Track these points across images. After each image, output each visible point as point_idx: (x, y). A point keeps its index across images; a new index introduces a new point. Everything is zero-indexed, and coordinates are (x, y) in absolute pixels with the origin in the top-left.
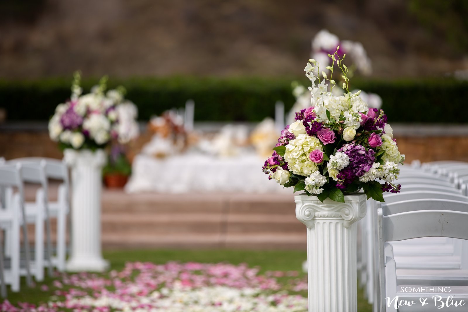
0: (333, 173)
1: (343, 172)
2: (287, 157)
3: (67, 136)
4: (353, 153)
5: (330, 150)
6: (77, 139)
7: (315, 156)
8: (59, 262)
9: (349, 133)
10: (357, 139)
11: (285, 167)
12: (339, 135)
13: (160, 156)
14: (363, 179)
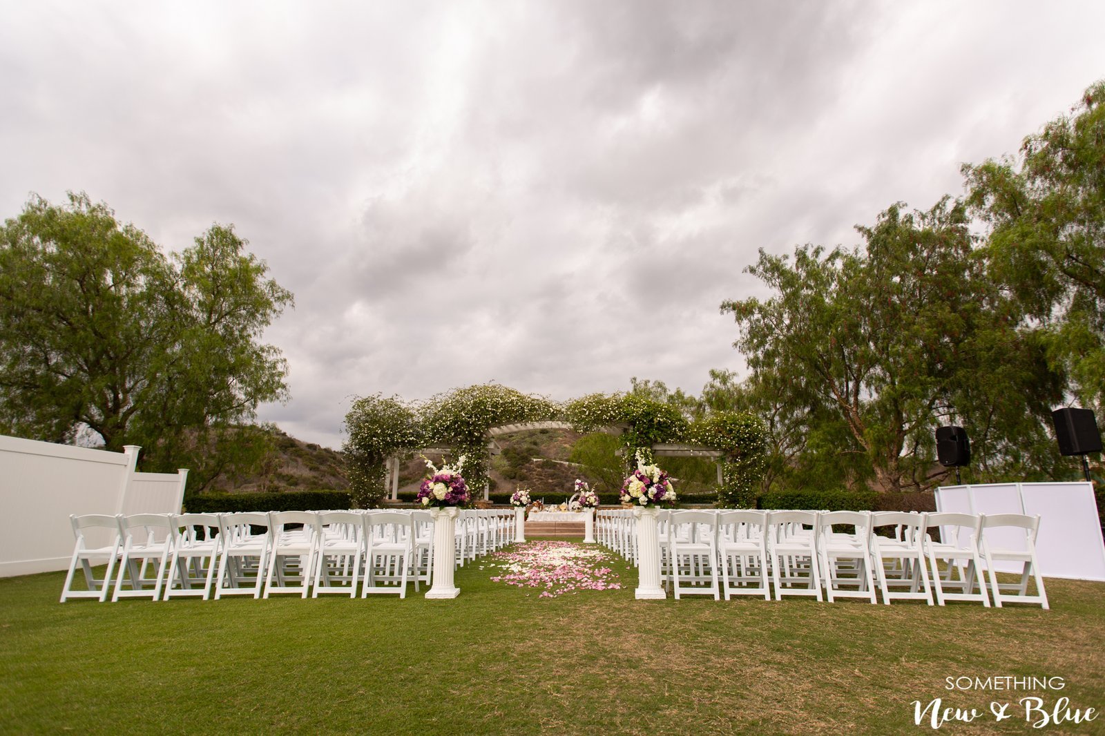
0: (650, 496)
1: (655, 495)
2: (630, 490)
3: (515, 502)
4: (658, 488)
5: (648, 486)
6: (518, 503)
7: (643, 489)
8: (512, 540)
9: (656, 479)
10: (659, 482)
11: (629, 494)
12: (651, 481)
13: (535, 512)
14: (662, 499)
